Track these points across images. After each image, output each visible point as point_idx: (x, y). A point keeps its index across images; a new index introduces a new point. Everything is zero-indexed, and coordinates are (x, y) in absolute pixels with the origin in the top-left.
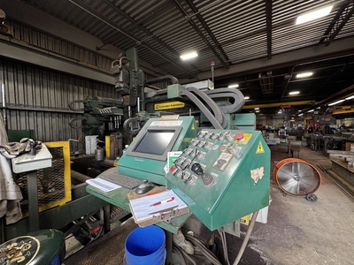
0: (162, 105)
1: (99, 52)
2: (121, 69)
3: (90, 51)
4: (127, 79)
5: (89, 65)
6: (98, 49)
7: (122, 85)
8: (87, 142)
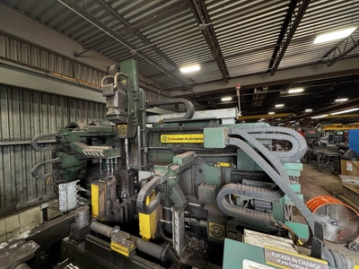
0: (171, 136)
1: (79, 59)
2: (115, 90)
3: (64, 58)
4: (124, 103)
5: (65, 78)
6: (76, 55)
7: (117, 112)
8: (61, 193)
